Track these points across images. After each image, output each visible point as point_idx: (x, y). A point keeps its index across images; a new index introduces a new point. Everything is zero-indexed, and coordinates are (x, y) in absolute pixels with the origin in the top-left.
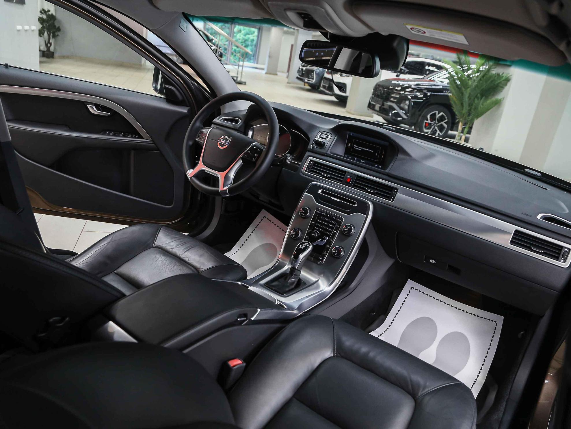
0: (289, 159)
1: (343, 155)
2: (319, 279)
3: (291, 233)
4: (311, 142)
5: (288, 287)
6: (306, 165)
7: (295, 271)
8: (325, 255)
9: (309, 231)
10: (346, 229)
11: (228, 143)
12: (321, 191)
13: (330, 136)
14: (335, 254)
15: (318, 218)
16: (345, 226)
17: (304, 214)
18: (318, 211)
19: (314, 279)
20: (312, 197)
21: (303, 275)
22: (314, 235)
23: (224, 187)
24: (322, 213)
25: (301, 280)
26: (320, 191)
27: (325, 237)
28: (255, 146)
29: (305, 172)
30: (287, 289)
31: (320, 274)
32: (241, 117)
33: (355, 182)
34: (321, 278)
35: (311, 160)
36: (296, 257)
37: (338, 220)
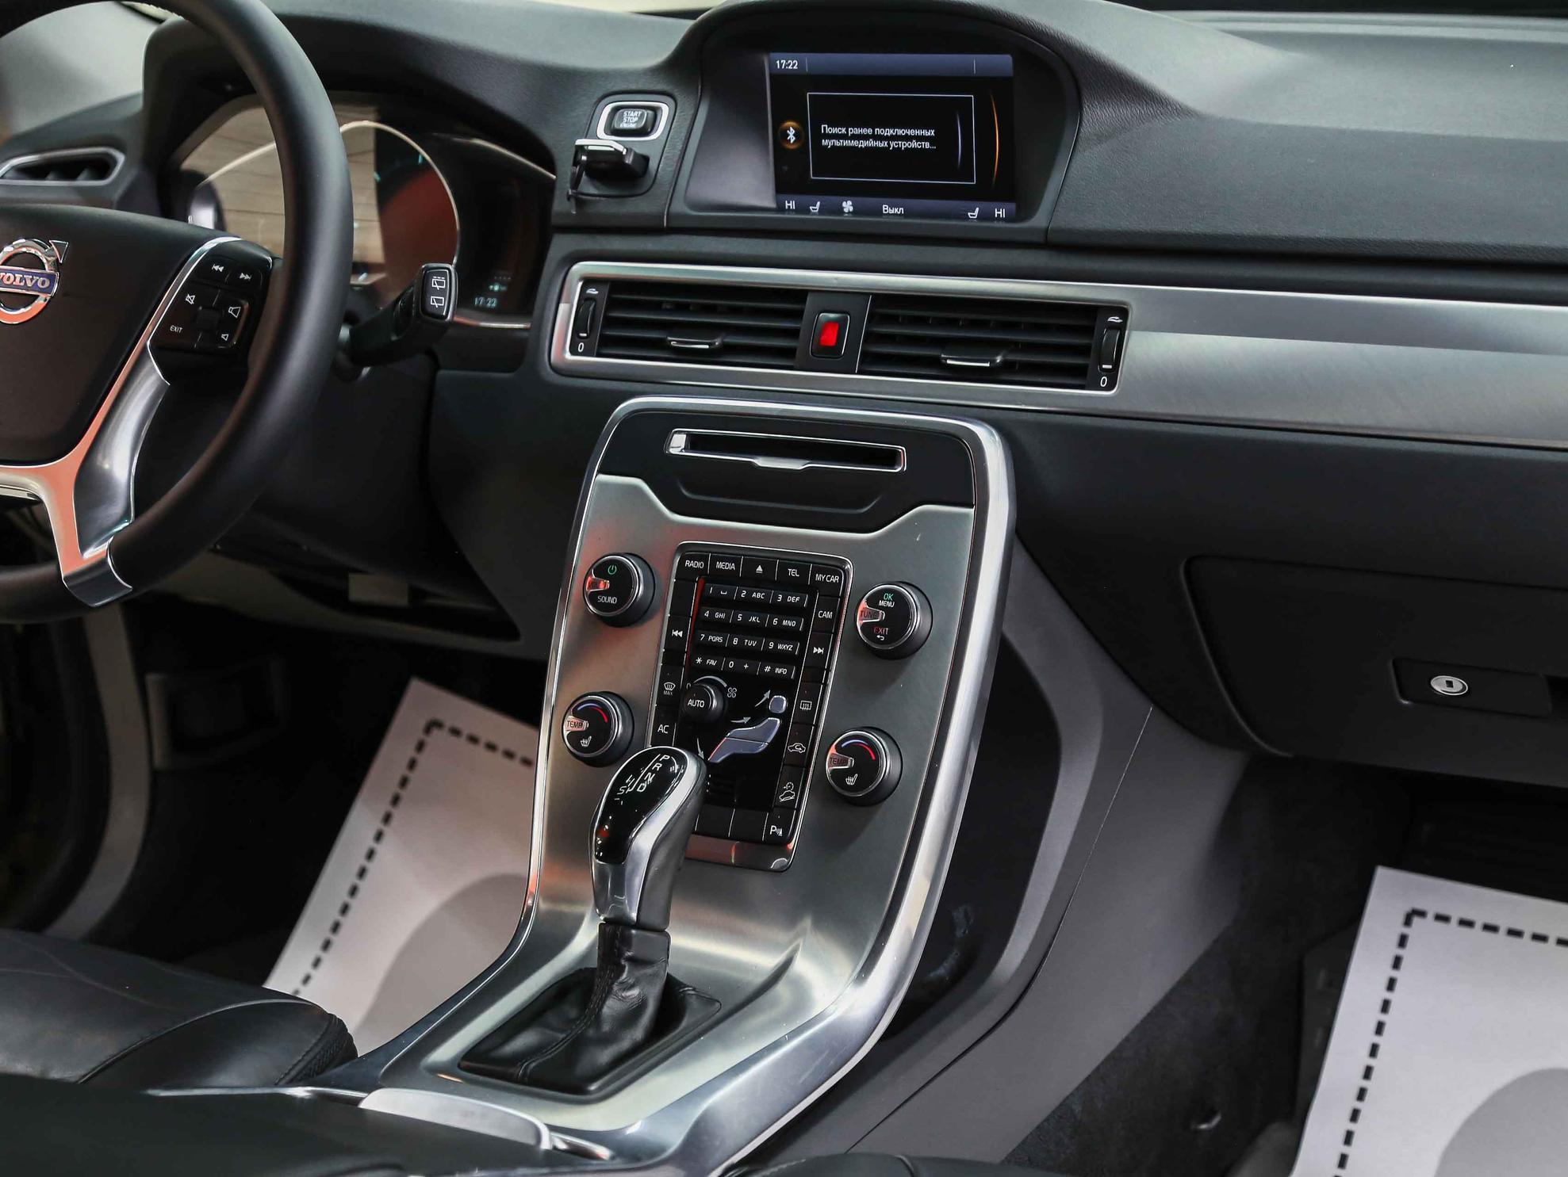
0: (442, 292)
1: (773, 205)
2: (795, 951)
3: (566, 733)
4: (566, 169)
5: (606, 1040)
6: (566, 313)
7: (627, 941)
8: (791, 808)
9: (669, 687)
10: (875, 615)
11: (51, 277)
12: (684, 436)
13: (665, 110)
14: (851, 781)
15: (706, 601)
16: (864, 604)
17: (612, 600)
18: (692, 558)
19: (765, 961)
20: (636, 488)
21: (679, 950)
22: (700, 703)
23: (84, 547)
24: (720, 565)
25: (681, 985)
26: (678, 443)
27: (768, 701)
28: (216, 255)
29: (568, 356)
30: (605, 1056)
31: (791, 919)
32: (119, 133)
33: (871, 337)
34: (800, 941)
35: (588, 281)
36: (616, 850)
37: (819, 577)
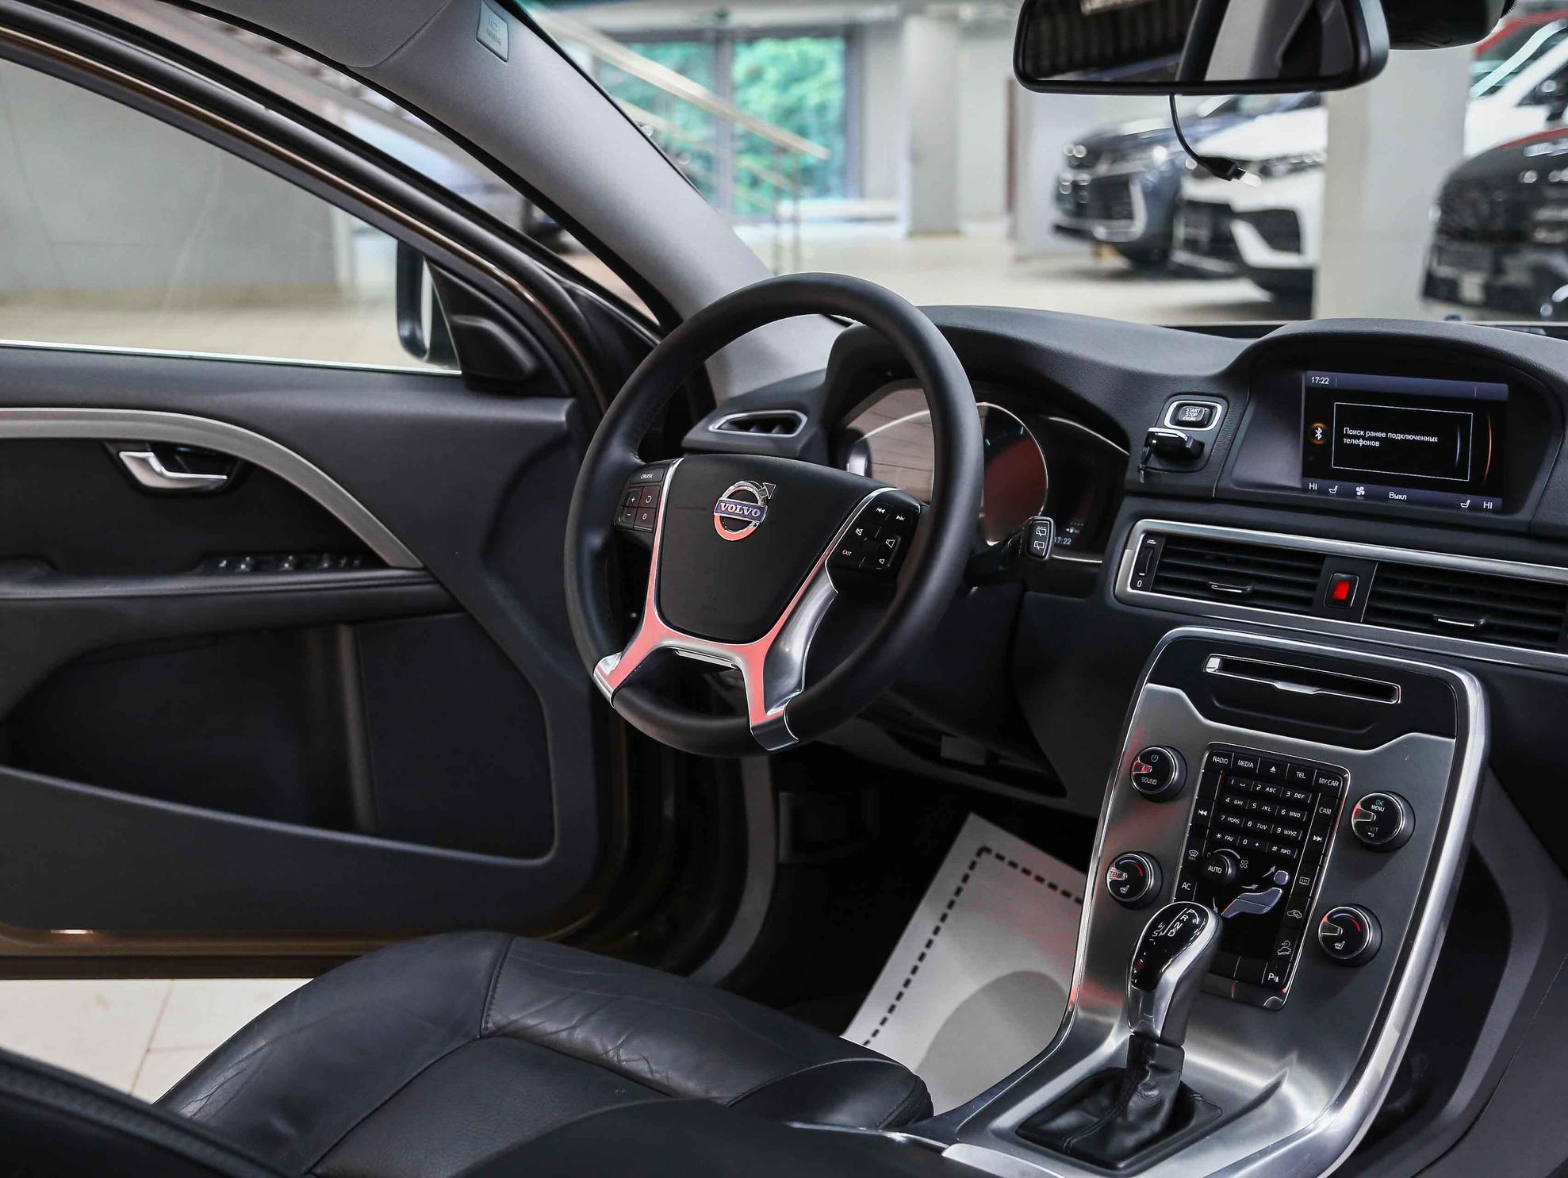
0: (1043, 538)
1: (1298, 485)
2: (1283, 1076)
3: (1109, 880)
4: (1139, 449)
5: (1132, 1128)
6: (1130, 557)
7: (1151, 1052)
8: (1287, 961)
9: (1194, 854)
10: (1367, 816)
11: (761, 509)
12: (1218, 660)
13: (1220, 408)
14: (1339, 946)
15: (1227, 790)
16: (1358, 806)
17: (1154, 782)
18: (1219, 755)
19: (1259, 1082)
20: (1178, 696)
21: (1195, 1067)
22: (1219, 870)
23: (767, 708)
24: (1241, 763)
25: (1191, 1091)
26: (1213, 664)
27: (1273, 874)
28: (880, 500)
29: (1129, 590)
30: (1130, 1140)
31: (1280, 1050)
32: (806, 401)
33: (1375, 595)
34: (1287, 1069)
35: (1149, 534)
36: (1149, 980)
37: (1322, 781)
